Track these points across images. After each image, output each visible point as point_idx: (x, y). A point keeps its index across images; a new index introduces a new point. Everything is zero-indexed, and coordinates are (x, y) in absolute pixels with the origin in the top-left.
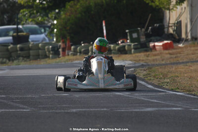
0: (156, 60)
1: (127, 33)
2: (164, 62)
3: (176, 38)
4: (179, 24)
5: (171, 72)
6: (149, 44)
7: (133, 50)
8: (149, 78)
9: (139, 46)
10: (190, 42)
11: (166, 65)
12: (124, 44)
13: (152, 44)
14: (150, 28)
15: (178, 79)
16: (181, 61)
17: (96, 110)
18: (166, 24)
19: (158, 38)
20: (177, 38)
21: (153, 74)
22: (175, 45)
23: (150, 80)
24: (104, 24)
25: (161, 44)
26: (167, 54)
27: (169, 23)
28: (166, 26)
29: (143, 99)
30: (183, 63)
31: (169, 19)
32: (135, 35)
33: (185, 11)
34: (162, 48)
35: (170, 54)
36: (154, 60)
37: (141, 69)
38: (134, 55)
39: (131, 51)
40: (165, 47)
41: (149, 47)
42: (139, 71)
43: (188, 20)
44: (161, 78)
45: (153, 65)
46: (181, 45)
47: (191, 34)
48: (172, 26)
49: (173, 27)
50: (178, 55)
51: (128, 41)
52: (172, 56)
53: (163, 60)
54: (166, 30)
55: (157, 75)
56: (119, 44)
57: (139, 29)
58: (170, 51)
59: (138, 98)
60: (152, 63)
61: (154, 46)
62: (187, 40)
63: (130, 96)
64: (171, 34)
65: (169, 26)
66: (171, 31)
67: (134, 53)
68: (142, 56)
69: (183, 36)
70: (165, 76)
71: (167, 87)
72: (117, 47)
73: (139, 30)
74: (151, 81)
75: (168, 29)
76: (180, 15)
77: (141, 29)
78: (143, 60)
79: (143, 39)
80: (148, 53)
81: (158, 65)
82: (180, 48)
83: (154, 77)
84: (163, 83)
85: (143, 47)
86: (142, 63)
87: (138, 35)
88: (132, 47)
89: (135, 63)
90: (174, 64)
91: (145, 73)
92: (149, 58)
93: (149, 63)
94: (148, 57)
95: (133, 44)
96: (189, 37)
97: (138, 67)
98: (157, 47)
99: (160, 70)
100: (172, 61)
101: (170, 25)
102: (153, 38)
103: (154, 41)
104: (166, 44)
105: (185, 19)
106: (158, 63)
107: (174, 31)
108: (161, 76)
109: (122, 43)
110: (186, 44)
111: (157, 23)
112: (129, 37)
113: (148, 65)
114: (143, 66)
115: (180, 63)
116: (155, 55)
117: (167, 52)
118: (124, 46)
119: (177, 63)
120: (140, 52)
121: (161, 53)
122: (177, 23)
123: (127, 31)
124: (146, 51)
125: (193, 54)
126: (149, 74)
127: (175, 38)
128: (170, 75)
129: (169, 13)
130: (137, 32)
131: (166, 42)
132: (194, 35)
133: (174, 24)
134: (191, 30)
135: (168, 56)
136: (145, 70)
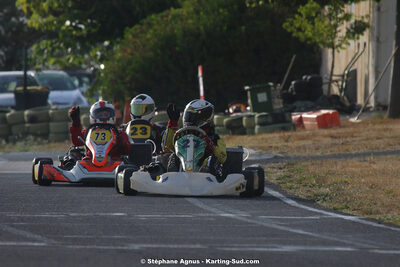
0: (304, 147)
1: (246, 92)
2: (319, 154)
3: (345, 105)
4: (351, 77)
5: (333, 174)
6: (291, 116)
7: (257, 127)
8: (289, 184)
9: (270, 120)
10: (374, 114)
11: (323, 158)
12: (239, 114)
13: (295, 117)
14: (293, 83)
15: (347, 189)
16: (354, 152)
17: (180, 246)
18: (325, 77)
19: (309, 103)
20: (348, 104)
21: (298, 177)
22: (342, 118)
23: (291, 188)
24: (200, 74)
25: (314, 116)
26: (325, 136)
27: (332, 74)
28: (325, 81)
30: (357, 155)
31: (333, 66)
32: (262, 97)
33: (364, 51)
34: (316, 123)
35: (332, 137)
36: (299, 148)
37: (273, 165)
38: (260, 137)
39: (254, 128)
40: (323, 122)
41: (290, 121)
42: (269, 170)
43: (371, 69)
44: (314, 185)
45: (298, 158)
46: (354, 120)
47: (376, 98)
48: (337, 81)
49: (340, 83)
50: (349, 139)
51: (248, 108)
52: (337, 141)
53: (317, 149)
54: (325, 88)
55: (304, 179)
56: (229, 113)
57: (271, 84)
58: (333, 131)
59: (265, 224)
60: (296, 154)
61: (301, 120)
62: (366, 110)
63: (249, 221)
64: (336, 96)
65: (331, 81)
66: (335, 90)
67: (260, 133)
68: (275, 139)
69: (360, 100)
70: (321, 182)
71: (325, 204)
72: (226, 120)
73: (270, 86)
74: (292, 191)
75: (330, 87)
76: (355, 59)
77: (275, 86)
78: (277, 148)
79: (278, 105)
80: (287, 134)
81: (306, 159)
82: (353, 124)
83: (300, 182)
84: (316, 195)
85: (278, 121)
86: (275, 153)
87: (269, 97)
88: (256, 120)
89: (261, 154)
90: (339, 156)
91: (280, 173)
92: (290, 144)
93: (290, 154)
94: (287, 141)
95: (257, 115)
96: (372, 104)
97: (267, 161)
98: (305, 122)
99: (311, 169)
100: (336, 150)
101: (334, 78)
102: (298, 104)
103: (301, 111)
104: (325, 115)
105: (365, 67)
106: (307, 153)
107: (341, 91)
108: (314, 182)
109: (235, 111)
110: (366, 117)
111: (308, 74)
112: (249, 101)
113: (288, 158)
114: (276, 159)
115: (352, 156)
116: (302, 138)
117: (326, 132)
118: (241, 119)
119: (348, 156)
120: (272, 131)
121: (314, 135)
122: (347, 75)
123: (247, 88)
124: (284, 129)
125: (378, 138)
126: (289, 177)
127: (343, 105)
128: (331, 179)
129: (333, 53)
130: (267, 90)
131: (324, 112)
132: (381, 100)
133: (343, 76)
134: (376, 88)
135: (328, 141)
136: (280, 169)
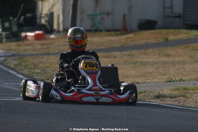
0: (28, 50)
2: (35, 53)
3: (48, 29)
5: (42, 63)
6: (21, 34)
7: (4, 40)
8: (20, 68)
9: (11, 36)
10: (62, 34)
11: (37, 55)
13: (23, 34)
14: (22, 18)
15: (49, 70)
16: (52, 52)
18: (38, 15)
19: (30, 28)
21: (24, 64)
22: (46, 36)
23: (21, 70)
26: (38, 44)
27: (41, 14)
28: (38, 17)
29: (12, 88)
30: (54, 54)
31: (42, 10)
32: (7, 25)
33: (57, 3)
34: (34, 38)
35: (42, 44)
36: (25, 50)
37: (12, 58)
38: (6, 44)
39: (2, 40)
40: (37, 37)
41: (20, 37)
42: (10, 60)
43: (61, 11)
44: (32, 68)
45: (25, 55)
46: (53, 36)
47: (63, 26)
48: (44, 17)
49: (45, 18)
50: (50, 46)
52: (44, 47)
53: (34, 50)
54: (38, 20)
55: (27, 65)
57: (11, 18)
58: (42, 42)
59: (7, 87)
60: (24, 53)
62: (58, 32)
64: (44, 25)
65: (41, 17)
66: (43, 21)
67: (6, 42)
68: (13, 45)
69: (55, 27)
70: (36, 66)
71: (37, 77)
73: (10, 20)
75: (40, 21)
76: (53, 6)
77: (13, 19)
78: (14, 50)
79: (15, 28)
80: (19, 43)
81: (29, 55)
82: (52, 39)
83: (25, 67)
84: (33, 73)
85: (15, 36)
86: (13, 52)
87: (10, 24)
88: (4, 36)
89: (6, 53)
90: (45, 54)
91: (16, 62)
92: (21, 48)
93: (21, 53)
94: (19, 46)
95: (4, 33)
96: (61, 28)
97: (9, 56)
98: (29, 38)
99: (31, 60)
100: (43, 51)
101: (43, 16)
102: (25, 28)
103: (26, 31)
104: (38, 34)
105: (58, 11)
106: (29, 53)
107: (46, 21)
108: (32, 66)
110: (58, 35)
111: (29, 14)
113: (19, 55)
114: (13, 55)
115: (51, 54)
116: (27, 45)
117: (38, 42)
119: (49, 54)
120: (12, 41)
121: (33, 44)
122: (50, 14)
124: (18, 41)
125: (64, 46)
126: (20, 64)
128: (41, 66)
129: (42, 3)
131: (38, 32)
133: (47, 15)
134: (63, 21)
135: (40, 46)
136: (16, 60)
